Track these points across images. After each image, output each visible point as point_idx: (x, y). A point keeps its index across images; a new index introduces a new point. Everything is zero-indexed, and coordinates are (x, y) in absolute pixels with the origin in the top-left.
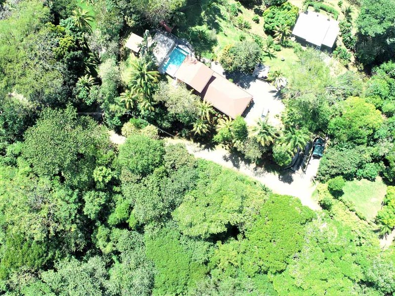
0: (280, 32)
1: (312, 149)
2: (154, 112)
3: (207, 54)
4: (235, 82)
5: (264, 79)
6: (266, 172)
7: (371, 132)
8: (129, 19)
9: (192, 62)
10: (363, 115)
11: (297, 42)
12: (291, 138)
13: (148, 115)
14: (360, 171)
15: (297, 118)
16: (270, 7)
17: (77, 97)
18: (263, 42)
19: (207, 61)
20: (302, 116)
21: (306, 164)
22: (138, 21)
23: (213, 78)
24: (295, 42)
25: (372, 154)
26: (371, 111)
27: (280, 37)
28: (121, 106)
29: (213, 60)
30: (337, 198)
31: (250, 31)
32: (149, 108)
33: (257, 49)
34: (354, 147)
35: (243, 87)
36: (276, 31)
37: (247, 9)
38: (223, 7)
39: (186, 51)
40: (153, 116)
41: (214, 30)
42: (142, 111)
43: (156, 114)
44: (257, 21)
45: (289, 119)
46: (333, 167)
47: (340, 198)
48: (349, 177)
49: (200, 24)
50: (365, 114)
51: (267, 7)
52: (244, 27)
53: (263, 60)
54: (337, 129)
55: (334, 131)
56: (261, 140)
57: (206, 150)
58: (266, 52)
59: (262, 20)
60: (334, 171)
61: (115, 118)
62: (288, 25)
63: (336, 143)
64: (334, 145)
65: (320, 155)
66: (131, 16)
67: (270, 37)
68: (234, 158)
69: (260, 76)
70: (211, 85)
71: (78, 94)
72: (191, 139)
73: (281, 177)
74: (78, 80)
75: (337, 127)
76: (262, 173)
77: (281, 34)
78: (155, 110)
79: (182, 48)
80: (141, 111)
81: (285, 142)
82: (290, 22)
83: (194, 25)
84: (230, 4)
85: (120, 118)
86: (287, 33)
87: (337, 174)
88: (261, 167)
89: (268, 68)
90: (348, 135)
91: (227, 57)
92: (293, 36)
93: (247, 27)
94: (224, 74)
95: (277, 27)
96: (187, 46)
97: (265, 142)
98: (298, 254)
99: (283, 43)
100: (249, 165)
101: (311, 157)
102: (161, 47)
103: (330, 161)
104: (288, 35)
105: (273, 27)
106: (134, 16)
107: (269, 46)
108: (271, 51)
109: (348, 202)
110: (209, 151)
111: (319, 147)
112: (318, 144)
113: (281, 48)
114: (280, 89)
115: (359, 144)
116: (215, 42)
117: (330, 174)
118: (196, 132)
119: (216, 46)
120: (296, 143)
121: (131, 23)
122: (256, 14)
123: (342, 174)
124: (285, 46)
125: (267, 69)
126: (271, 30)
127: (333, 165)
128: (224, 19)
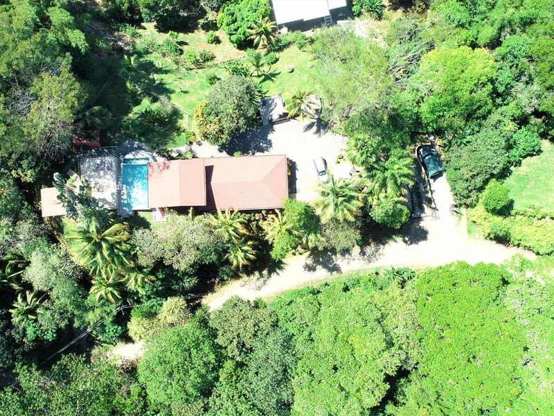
0: (260, 34)
1: (423, 168)
2: (157, 280)
3: (177, 138)
4: (245, 151)
5: (284, 117)
6: (381, 246)
7: (490, 87)
8: (20, 172)
9: (161, 168)
10: (463, 71)
11: (293, 31)
12: (385, 179)
13: (152, 290)
14: (513, 152)
15: (375, 145)
16: (221, 9)
17: (26, 341)
18: (245, 65)
19: (183, 149)
20: (380, 138)
21: (429, 195)
22: (37, 165)
23: (209, 171)
24: (290, 33)
25: (513, 116)
26: (469, 57)
27: (263, 41)
28: (103, 305)
29: (191, 143)
30: (510, 214)
31: (215, 62)
32: (146, 280)
33: (243, 83)
34: (480, 125)
35: (262, 150)
36: (252, 37)
37: (190, 34)
38: (155, 54)
39: (142, 157)
40: (160, 286)
41: (162, 97)
42: (140, 290)
43: (162, 280)
44: (217, 41)
45: (364, 156)
46: (473, 177)
47: (513, 212)
48: (504, 174)
49: (138, 103)
50: (464, 68)
51: (217, 11)
52: (204, 62)
53: (264, 90)
54: (439, 117)
55: (437, 122)
56: (345, 215)
57: (274, 276)
58: (259, 76)
59: (222, 34)
60: (478, 181)
61: (107, 328)
62: (263, 17)
63: (450, 138)
64: (450, 142)
65: (440, 169)
66: (20, 166)
67: (250, 50)
68: (321, 260)
69: (275, 116)
70: (213, 182)
71: (25, 335)
72: (241, 275)
73: (407, 239)
74: (11, 314)
75: (438, 114)
76: (376, 252)
77: (263, 36)
78: (157, 277)
79: (132, 157)
80: (137, 292)
81: (381, 190)
82: (264, 10)
83: (128, 110)
84: (161, 43)
85: (114, 323)
86: (270, 30)
87: (486, 182)
88: (369, 244)
89: (279, 97)
90: (461, 114)
91: (208, 126)
92: (280, 27)
93: (208, 60)
94: (221, 151)
95: (249, 30)
96: (140, 148)
97: (352, 214)
98: (526, 355)
99: (273, 46)
100: (350, 254)
101: (429, 181)
102: (100, 177)
103: (463, 170)
104: (274, 30)
105: (244, 34)
106: (25, 163)
107: (258, 66)
108: (265, 69)
109: (528, 210)
110: (278, 274)
111: (431, 160)
112: (426, 156)
113: (277, 55)
114: (317, 117)
115: (484, 117)
116: (176, 114)
117: (475, 189)
118: (240, 266)
119: (181, 118)
120: (399, 182)
121: (29, 176)
122: (207, 31)
123: (492, 175)
124: (280, 49)
125: (278, 101)
126: (245, 40)
127: (472, 173)
128: (166, 72)
